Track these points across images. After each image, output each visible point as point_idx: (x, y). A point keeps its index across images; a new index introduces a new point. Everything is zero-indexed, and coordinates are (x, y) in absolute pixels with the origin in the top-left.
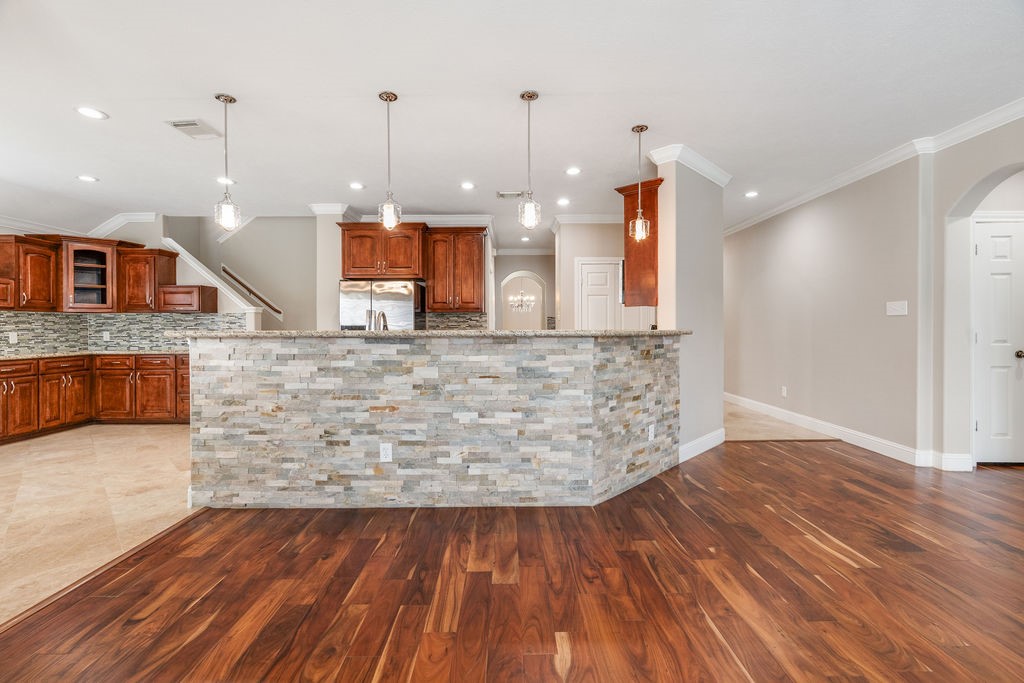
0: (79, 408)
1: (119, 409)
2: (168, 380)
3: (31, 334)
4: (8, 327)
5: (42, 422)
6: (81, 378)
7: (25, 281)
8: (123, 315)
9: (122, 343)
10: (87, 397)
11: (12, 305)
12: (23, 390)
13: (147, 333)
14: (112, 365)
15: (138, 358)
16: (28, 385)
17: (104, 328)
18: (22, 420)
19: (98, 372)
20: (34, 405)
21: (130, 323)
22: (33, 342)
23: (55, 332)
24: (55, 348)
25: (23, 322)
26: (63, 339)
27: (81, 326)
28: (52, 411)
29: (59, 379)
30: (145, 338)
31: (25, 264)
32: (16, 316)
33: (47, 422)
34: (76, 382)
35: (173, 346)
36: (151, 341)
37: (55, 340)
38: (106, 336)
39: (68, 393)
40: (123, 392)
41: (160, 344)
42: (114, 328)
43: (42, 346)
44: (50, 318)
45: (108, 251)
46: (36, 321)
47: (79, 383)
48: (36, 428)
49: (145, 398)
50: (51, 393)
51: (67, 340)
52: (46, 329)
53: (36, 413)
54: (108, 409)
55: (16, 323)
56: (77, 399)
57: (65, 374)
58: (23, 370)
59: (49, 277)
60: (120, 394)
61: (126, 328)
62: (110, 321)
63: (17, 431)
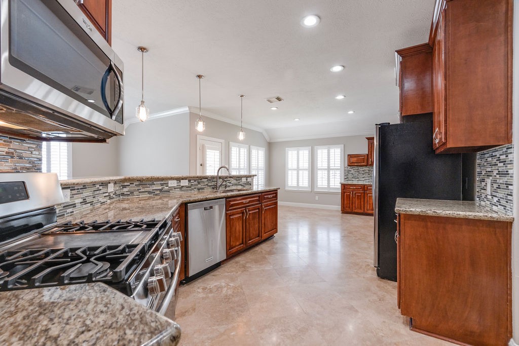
16: (360, 194)
18: (358, 207)
20: (362, 203)
33: (368, 210)
50: (369, 199)
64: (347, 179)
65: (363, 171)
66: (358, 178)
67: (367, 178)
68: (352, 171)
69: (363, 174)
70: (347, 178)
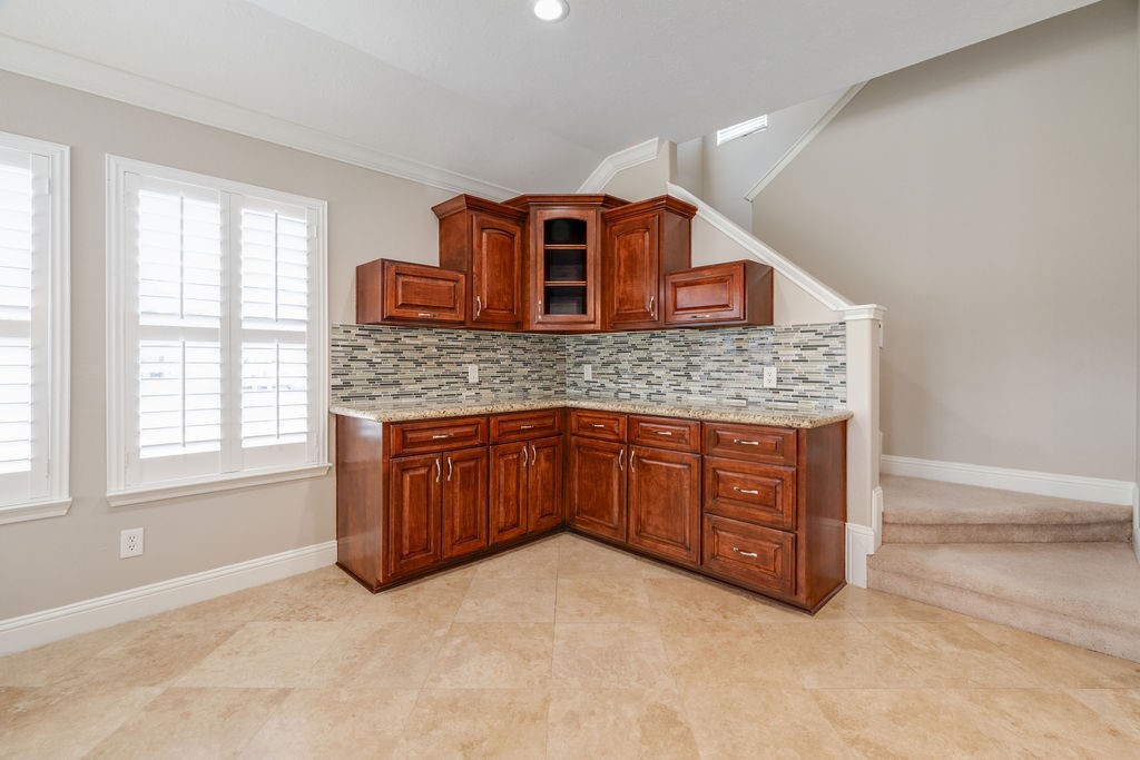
0: (546, 505)
1: (602, 517)
2: (686, 475)
3: (496, 368)
4: (467, 356)
5: (493, 532)
6: (550, 450)
7: (480, 276)
8: (609, 336)
9: (610, 385)
10: (558, 485)
11: (462, 318)
12: (466, 473)
13: (643, 370)
14: (593, 430)
15: (632, 420)
16: (472, 463)
17: (584, 359)
18: (464, 529)
19: (574, 438)
20: (481, 503)
21: (620, 351)
22: (498, 381)
23: (526, 365)
24: (526, 390)
25: (486, 349)
26: (535, 376)
27: (557, 356)
28: (507, 515)
29: (519, 452)
30: (639, 378)
31: (480, 246)
32: (477, 338)
33: (501, 531)
34: (542, 458)
35: (685, 395)
36: (649, 383)
37: (525, 377)
38: (588, 370)
39: (531, 478)
40: (609, 485)
41: (663, 389)
42: (597, 359)
43: (508, 387)
44: (520, 343)
45: (591, 217)
46: (502, 347)
47: (547, 459)
48: (484, 543)
49: (644, 509)
50: (506, 480)
51: (540, 379)
52: (514, 360)
53: (484, 517)
54: (586, 513)
55: (477, 350)
56: (544, 487)
57: (527, 441)
58: (466, 437)
59: (512, 270)
60: (604, 488)
61: (613, 358)
62: (593, 347)
63: (458, 550)
64: (346, 392)
65: (419, 348)
66: (396, 383)
67: (435, 383)
68: (372, 351)
69: (418, 364)
70: (347, 385)
